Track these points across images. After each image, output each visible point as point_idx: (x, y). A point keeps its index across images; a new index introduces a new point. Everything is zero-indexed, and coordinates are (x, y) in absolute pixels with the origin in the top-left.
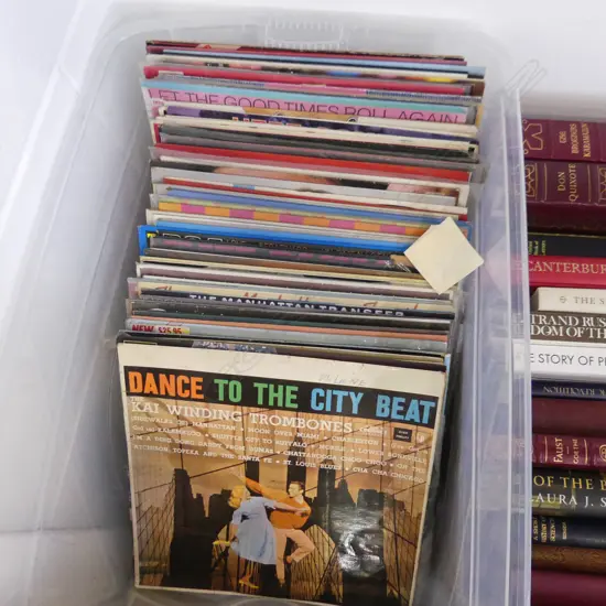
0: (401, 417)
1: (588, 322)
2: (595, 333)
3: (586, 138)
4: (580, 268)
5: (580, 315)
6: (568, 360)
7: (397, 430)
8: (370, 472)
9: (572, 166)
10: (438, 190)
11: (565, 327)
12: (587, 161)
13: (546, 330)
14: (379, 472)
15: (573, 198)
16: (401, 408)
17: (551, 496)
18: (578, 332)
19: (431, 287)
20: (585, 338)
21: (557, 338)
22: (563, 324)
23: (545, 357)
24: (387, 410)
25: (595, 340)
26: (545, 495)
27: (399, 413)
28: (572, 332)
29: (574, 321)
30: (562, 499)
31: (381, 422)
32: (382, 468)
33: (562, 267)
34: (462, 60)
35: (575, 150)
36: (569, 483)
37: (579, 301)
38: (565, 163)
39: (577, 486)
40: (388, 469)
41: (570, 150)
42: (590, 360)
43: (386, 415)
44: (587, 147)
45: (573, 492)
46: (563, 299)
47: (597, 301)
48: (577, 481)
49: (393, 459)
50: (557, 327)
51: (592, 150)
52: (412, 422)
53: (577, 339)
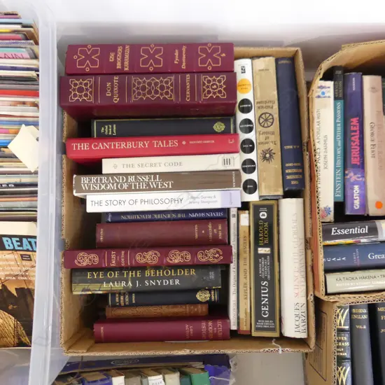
0: (21, 248)
1: (131, 179)
2: (135, 186)
3: (127, 56)
4: (126, 145)
5: (127, 175)
6: (122, 203)
7: (22, 256)
8: (17, 279)
9: (116, 78)
10: (24, 103)
11: (118, 183)
12: (126, 73)
13: (106, 186)
14: (22, 278)
15: (116, 100)
16: (19, 244)
17: (117, 282)
18: (125, 186)
19: (26, 167)
20: (129, 189)
21: (113, 191)
22: (116, 182)
23: (109, 202)
24: (11, 245)
25: (136, 190)
26: (113, 283)
27: (19, 246)
28: (122, 186)
29: (123, 179)
30: (123, 284)
31: (11, 252)
32: (22, 276)
33: (115, 146)
34: (16, 15)
35: (119, 66)
36: (128, 274)
37: (125, 166)
38: (112, 76)
39: (132, 275)
40: (26, 276)
41: (116, 66)
42: (136, 202)
43: (12, 247)
44: (127, 63)
45: (129, 279)
46: (115, 167)
47: (136, 166)
48: (132, 272)
49: (27, 271)
50: (113, 184)
51: (129, 65)
52: (28, 250)
53: (124, 190)
